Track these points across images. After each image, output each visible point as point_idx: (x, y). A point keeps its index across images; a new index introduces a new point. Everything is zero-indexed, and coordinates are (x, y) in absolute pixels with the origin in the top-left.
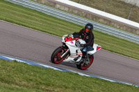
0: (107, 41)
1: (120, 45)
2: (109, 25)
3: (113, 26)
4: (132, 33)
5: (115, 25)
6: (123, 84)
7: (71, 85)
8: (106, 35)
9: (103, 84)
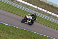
0: (17, 11)
1: (22, 13)
3: (20, 4)
4: (27, 8)
5: (21, 4)
6: (23, 30)
7: (2, 29)
8: (17, 8)
9: (15, 29)
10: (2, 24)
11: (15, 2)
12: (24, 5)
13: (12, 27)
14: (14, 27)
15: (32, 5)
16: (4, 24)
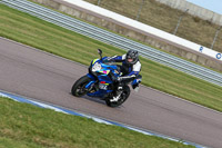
2: (144, 42)
3: (150, 44)
5: (153, 43)
6: (164, 140)
7: (82, 137)
9: (132, 137)
10: (82, 119)
11: (130, 34)
12: (168, 47)
13: (124, 129)
14: (132, 132)
15: (199, 46)
16: (91, 120)
